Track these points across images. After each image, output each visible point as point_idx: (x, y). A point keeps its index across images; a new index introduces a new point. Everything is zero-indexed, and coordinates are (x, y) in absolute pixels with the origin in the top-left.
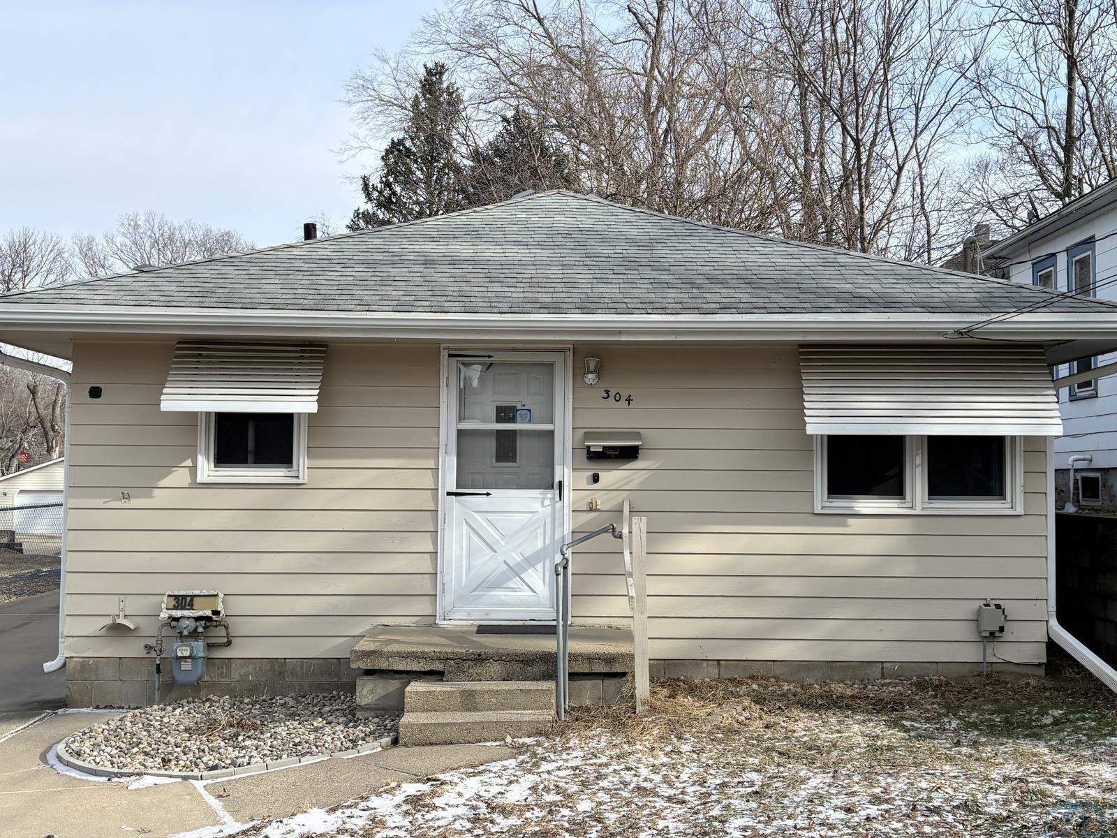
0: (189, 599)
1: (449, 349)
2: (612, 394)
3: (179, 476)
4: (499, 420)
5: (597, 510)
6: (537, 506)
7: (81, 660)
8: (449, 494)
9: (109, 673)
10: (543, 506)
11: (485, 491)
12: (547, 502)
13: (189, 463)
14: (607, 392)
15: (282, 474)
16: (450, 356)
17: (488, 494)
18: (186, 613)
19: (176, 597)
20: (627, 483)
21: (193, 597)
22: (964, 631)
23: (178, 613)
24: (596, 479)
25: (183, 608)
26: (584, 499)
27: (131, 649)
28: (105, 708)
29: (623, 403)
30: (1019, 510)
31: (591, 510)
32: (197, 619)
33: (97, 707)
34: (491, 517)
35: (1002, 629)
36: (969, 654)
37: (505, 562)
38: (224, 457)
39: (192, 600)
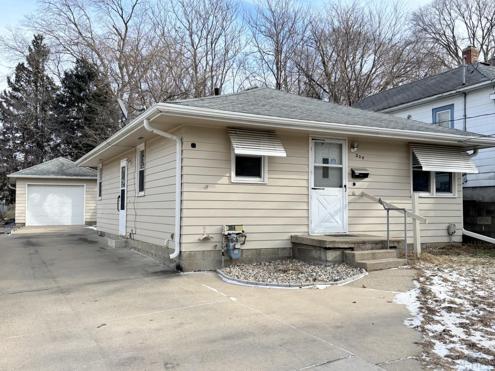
0: (233, 226)
1: (312, 137)
2: (358, 155)
3: (225, 180)
4: (324, 163)
5: (355, 195)
6: (338, 194)
7: (188, 252)
8: (312, 189)
9: (199, 257)
10: (340, 193)
11: (322, 188)
12: (341, 192)
13: (228, 175)
14: (357, 155)
15: (258, 180)
16: (312, 139)
17: (324, 189)
18: (234, 232)
19: (229, 226)
20: (362, 186)
21: (234, 226)
22: (445, 233)
23: (231, 232)
24: (354, 184)
25: (232, 230)
26: (352, 190)
27: (208, 247)
28: (198, 271)
29: (361, 159)
30: (456, 196)
31: (353, 195)
32: (237, 234)
33: (195, 271)
34: (325, 197)
35: (455, 232)
36: (445, 240)
37: (329, 213)
38: (239, 173)
39: (234, 227)
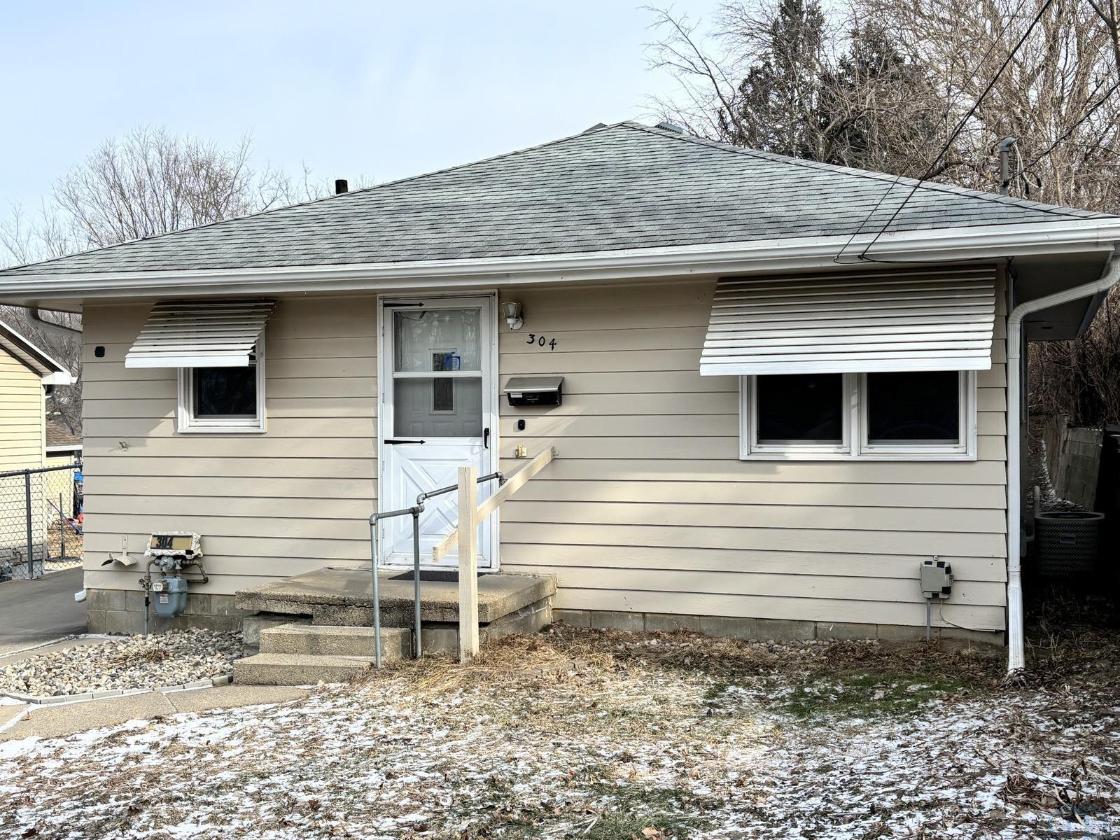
0: (169, 539)
1: (384, 299)
2: (537, 338)
4: (437, 369)
5: (523, 458)
6: (467, 455)
7: (96, 591)
8: (387, 442)
9: (117, 603)
10: (472, 454)
11: (419, 439)
12: (477, 450)
13: (172, 414)
14: (532, 336)
15: (248, 424)
16: (385, 305)
17: (422, 442)
18: (166, 552)
19: (159, 537)
20: (548, 432)
21: (172, 537)
22: (908, 591)
23: (159, 552)
24: (521, 425)
25: (164, 548)
26: (511, 447)
27: (131, 584)
28: (116, 634)
29: (547, 347)
30: (972, 455)
31: (517, 457)
32: (176, 557)
33: (110, 634)
34: (426, 464)
35: (947, 590)
36: (914, 617)
37: (438, 509)
38: (202, 410)
39: (171, 541)
